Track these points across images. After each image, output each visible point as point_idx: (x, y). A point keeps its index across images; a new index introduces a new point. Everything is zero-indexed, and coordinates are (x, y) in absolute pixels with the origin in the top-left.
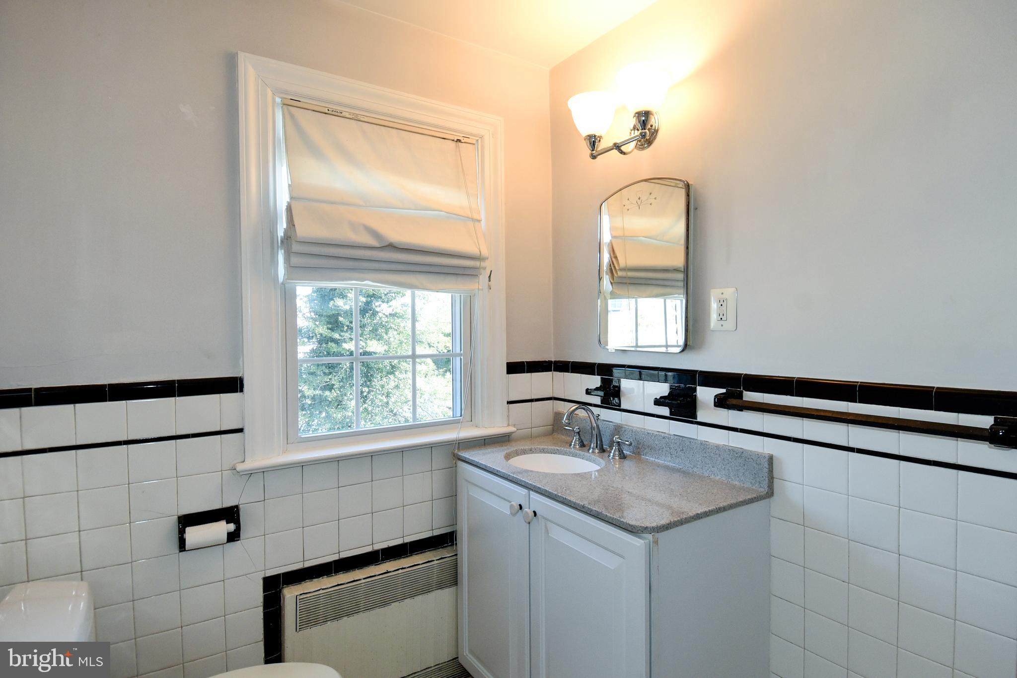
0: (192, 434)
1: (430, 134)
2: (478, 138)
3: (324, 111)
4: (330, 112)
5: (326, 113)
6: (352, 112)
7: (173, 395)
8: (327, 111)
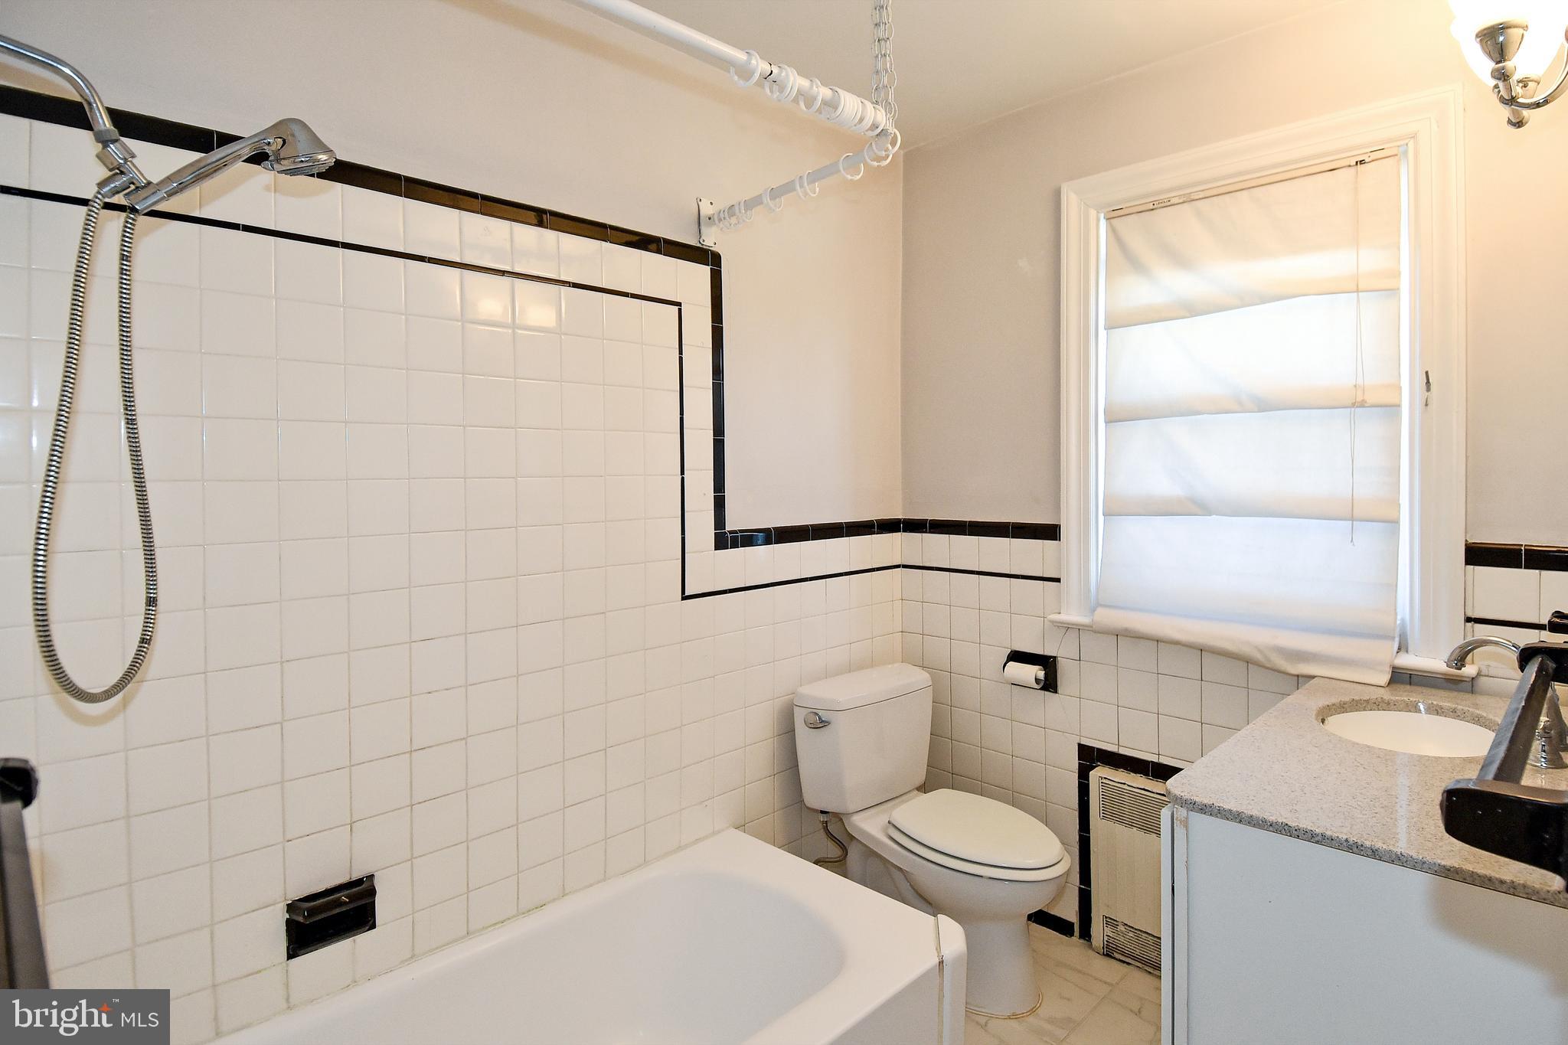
0: (1022, 576)
1: (1305, 173)
2: (1407, 141)
3: (1148, 208)
4: (1156, 206)
5: (1152, 210)
6: (1182, 193)
7: (1007, 536)
8: (1152, 207)
